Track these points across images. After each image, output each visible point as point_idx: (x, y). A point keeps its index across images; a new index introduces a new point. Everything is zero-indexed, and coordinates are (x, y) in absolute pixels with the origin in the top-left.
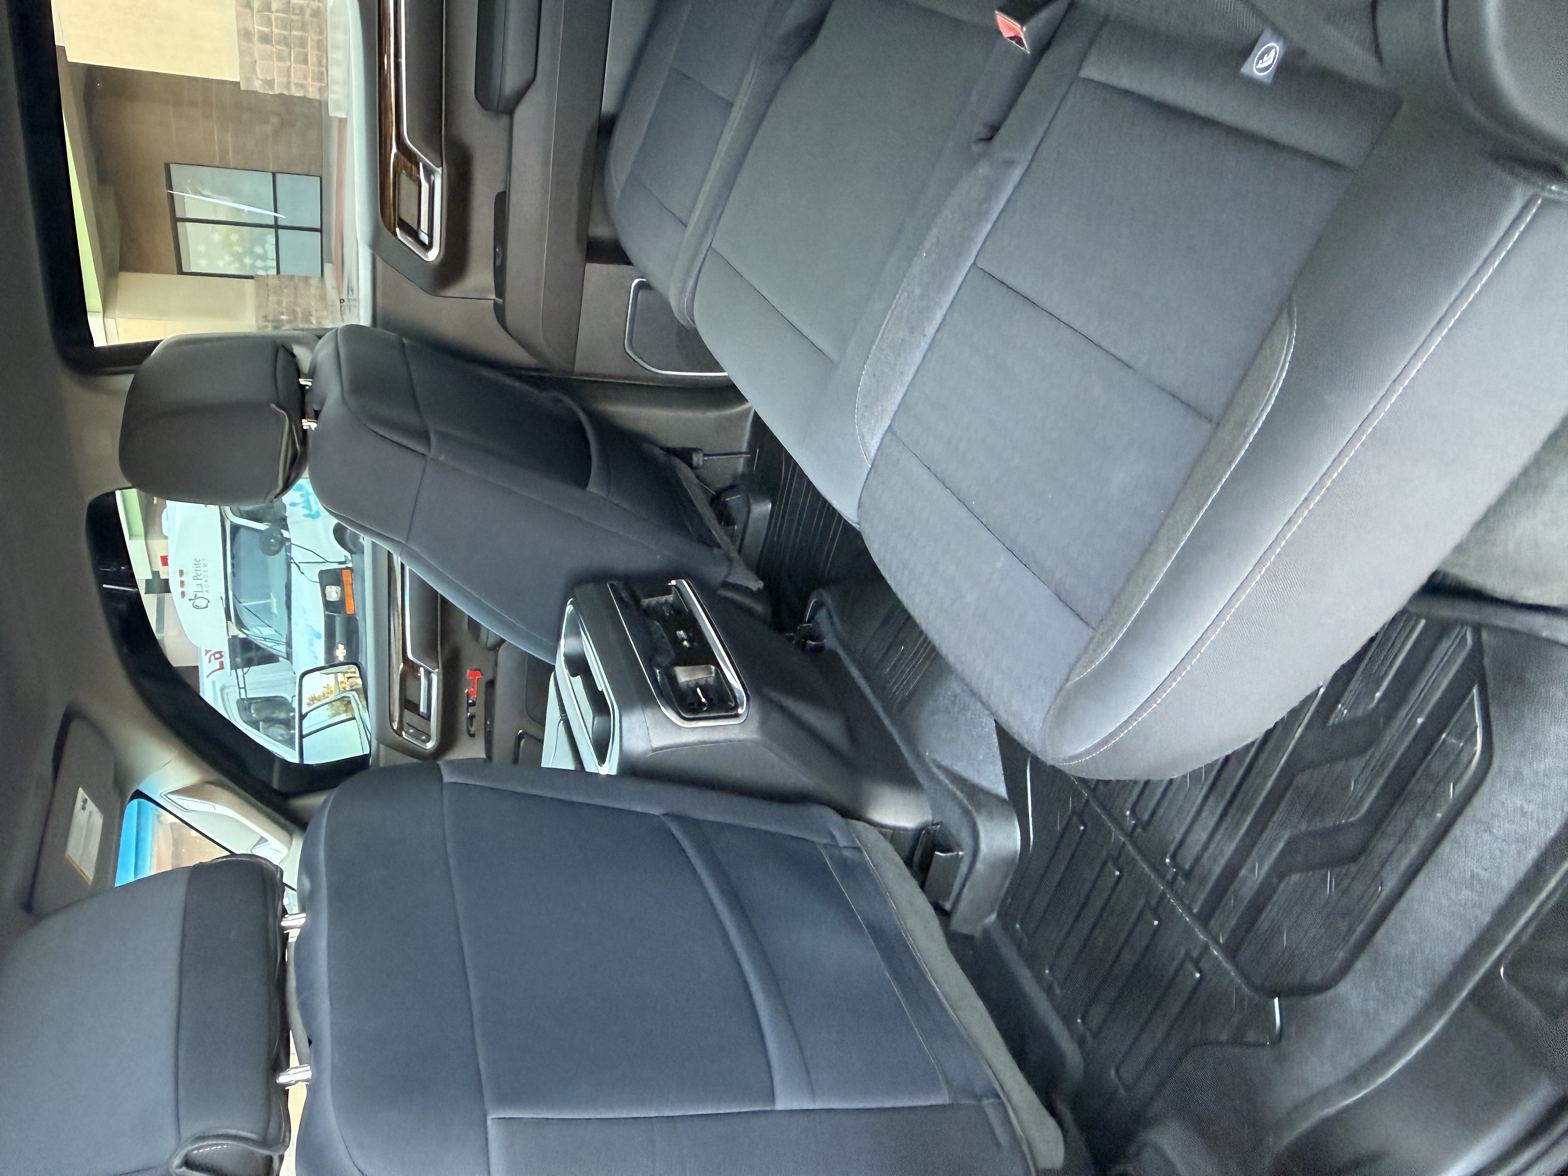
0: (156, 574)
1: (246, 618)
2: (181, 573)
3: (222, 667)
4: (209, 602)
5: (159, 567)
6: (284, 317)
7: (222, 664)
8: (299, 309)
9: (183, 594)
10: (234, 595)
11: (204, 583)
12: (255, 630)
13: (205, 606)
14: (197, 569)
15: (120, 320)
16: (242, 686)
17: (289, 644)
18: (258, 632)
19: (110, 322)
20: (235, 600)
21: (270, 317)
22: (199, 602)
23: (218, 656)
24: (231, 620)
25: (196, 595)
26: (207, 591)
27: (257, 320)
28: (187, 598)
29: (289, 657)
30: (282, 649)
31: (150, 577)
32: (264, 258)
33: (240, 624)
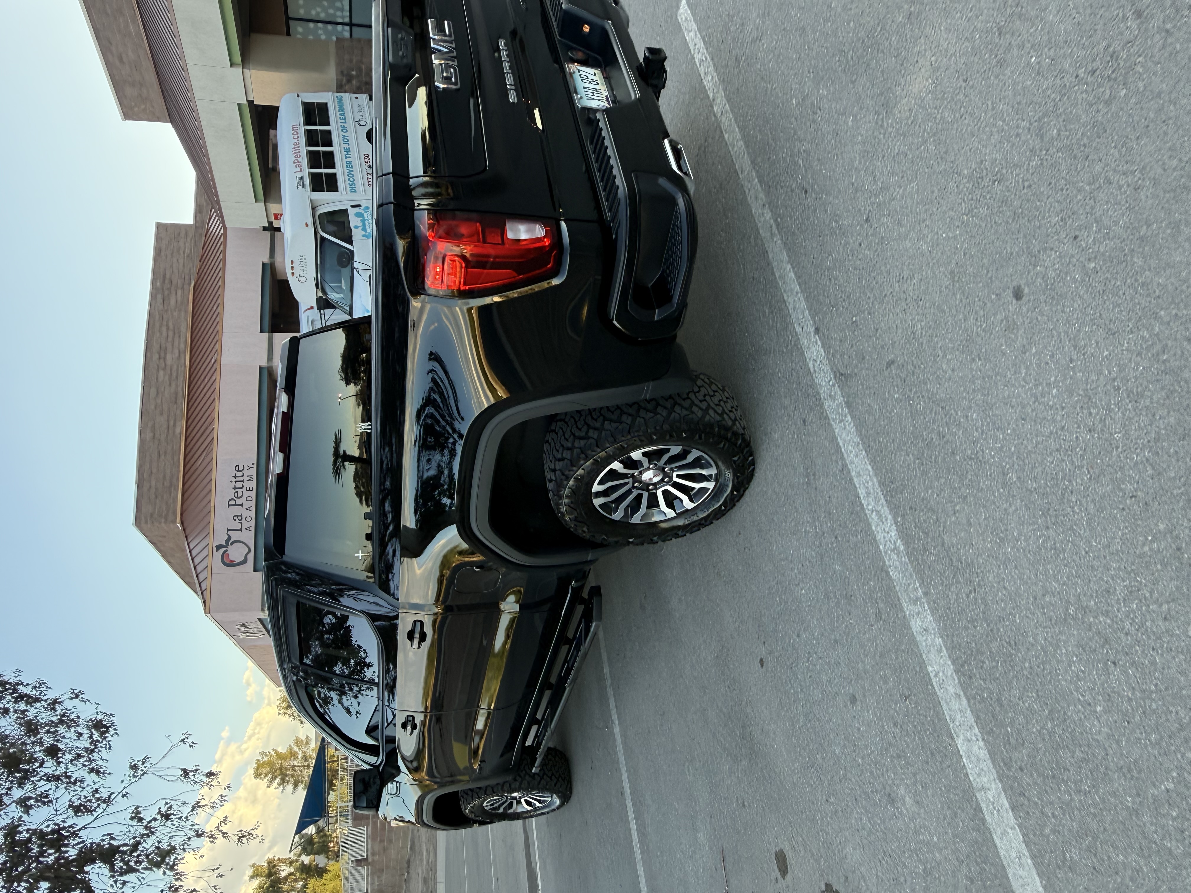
1: (327, 289)
2: (292, 262)
3: (312, 308)
4: (307, 279)
6: (354, 73)
8: (363, 67)
9: (293, 274)
10: (321, 277)
11: (305, 268)
12: (331, 295)
13: (305, 281)
14: (301, 260)
15: (253, 71)
18: (333, 296)
19: (246, 71)
20: (322, 280)
21: (345, 72)
22: (301, 279)
24: (318, 290)
27: (337, 75)
28: (295, 276)
32: (342, 10)
33: (324, 292)
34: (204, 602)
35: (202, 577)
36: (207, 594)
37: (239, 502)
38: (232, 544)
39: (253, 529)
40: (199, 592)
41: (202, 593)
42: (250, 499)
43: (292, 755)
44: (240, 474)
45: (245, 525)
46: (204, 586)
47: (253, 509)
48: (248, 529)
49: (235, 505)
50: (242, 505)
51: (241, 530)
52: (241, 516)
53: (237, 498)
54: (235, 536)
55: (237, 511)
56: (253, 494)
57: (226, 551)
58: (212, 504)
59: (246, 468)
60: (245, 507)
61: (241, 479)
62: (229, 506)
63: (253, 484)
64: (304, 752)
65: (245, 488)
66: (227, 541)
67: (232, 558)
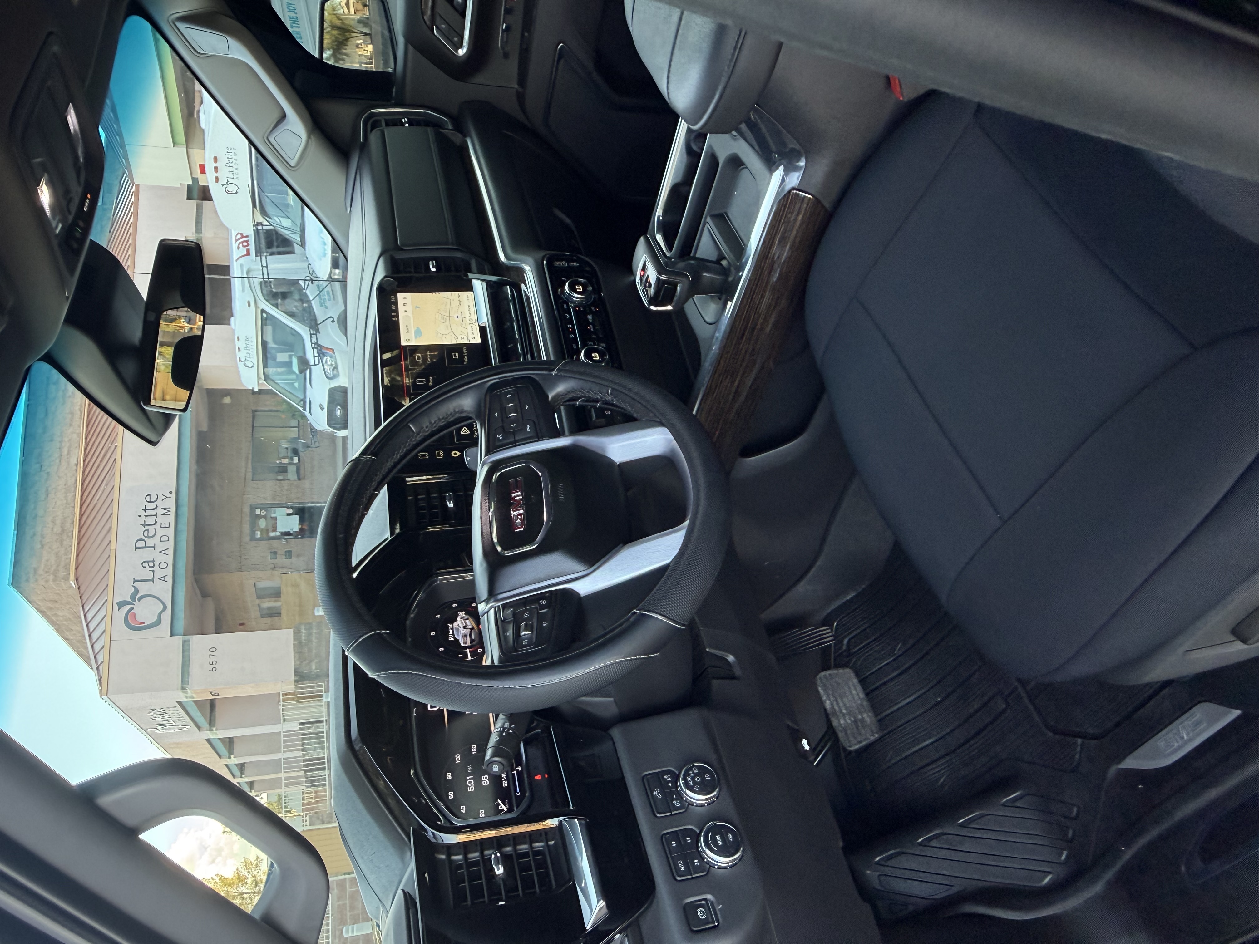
0: (195, 180)
1: (270, 209)
2: (216, 159)
3: (248, 254)
4: (238, 188)
5: (198, 174)
7: (248, 251)
9: (217, 179)
10: (258, 185)
11: (235, 171)
12: (276, 218)
13: (235, 191)
14: (230, 157)
16: (265, 269)
17: (303, 236)
18: (278, 221)
20: (260, 191)
22: (230, 188)
23: (245, 244)
24: (256, 208)
25: (228, 181)
26: (237, 178)
28: (220, 183)
29: (303, 244)
30: (296, 238)
31: (190, 183)
33: (264, 213)
34: (100, 680)
35: (97, 647)
36: (104, 669)
37: (150, 543)
38: (139, 600)
39: (169, 579)
40: (95, 667)
41: (98, 668)
42: (166, 538)
43: (241, 880)
44: (153, 506)
45: (159, 573)
46: (100, 658)
47: (171, 552)
48: (163, 579)
49: (146, 547)
50: (154, 547)
51: (153, 580)
52: (153, 561)
53: (148, 537)
54: (144, 589)
55: (147, 554)
56: (171, 532)
57: (132, 609)
58: (113, 546)
59: (161, 497)
60: (158, 549)
61: (153, 512)
62: (136, 548)
63: (171, 518)
64: (254, 876)
65: (158, 525)
66: (133, 597)
67: (139, 619)
